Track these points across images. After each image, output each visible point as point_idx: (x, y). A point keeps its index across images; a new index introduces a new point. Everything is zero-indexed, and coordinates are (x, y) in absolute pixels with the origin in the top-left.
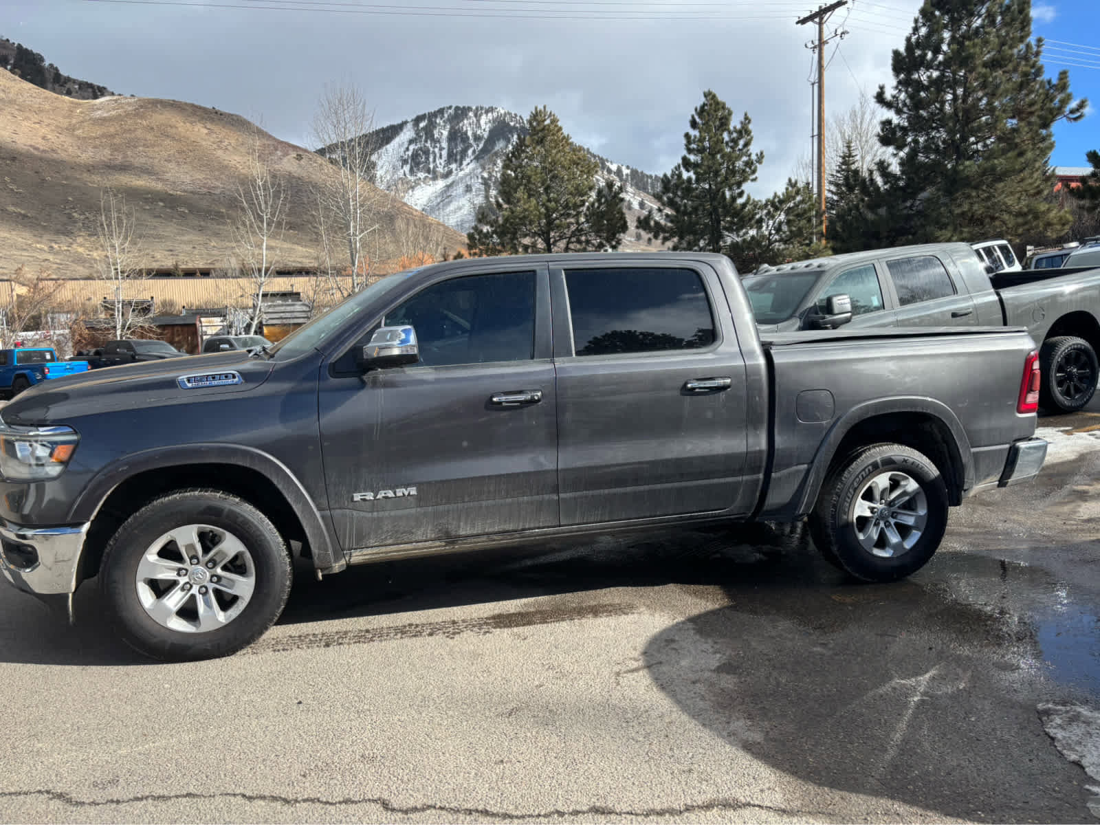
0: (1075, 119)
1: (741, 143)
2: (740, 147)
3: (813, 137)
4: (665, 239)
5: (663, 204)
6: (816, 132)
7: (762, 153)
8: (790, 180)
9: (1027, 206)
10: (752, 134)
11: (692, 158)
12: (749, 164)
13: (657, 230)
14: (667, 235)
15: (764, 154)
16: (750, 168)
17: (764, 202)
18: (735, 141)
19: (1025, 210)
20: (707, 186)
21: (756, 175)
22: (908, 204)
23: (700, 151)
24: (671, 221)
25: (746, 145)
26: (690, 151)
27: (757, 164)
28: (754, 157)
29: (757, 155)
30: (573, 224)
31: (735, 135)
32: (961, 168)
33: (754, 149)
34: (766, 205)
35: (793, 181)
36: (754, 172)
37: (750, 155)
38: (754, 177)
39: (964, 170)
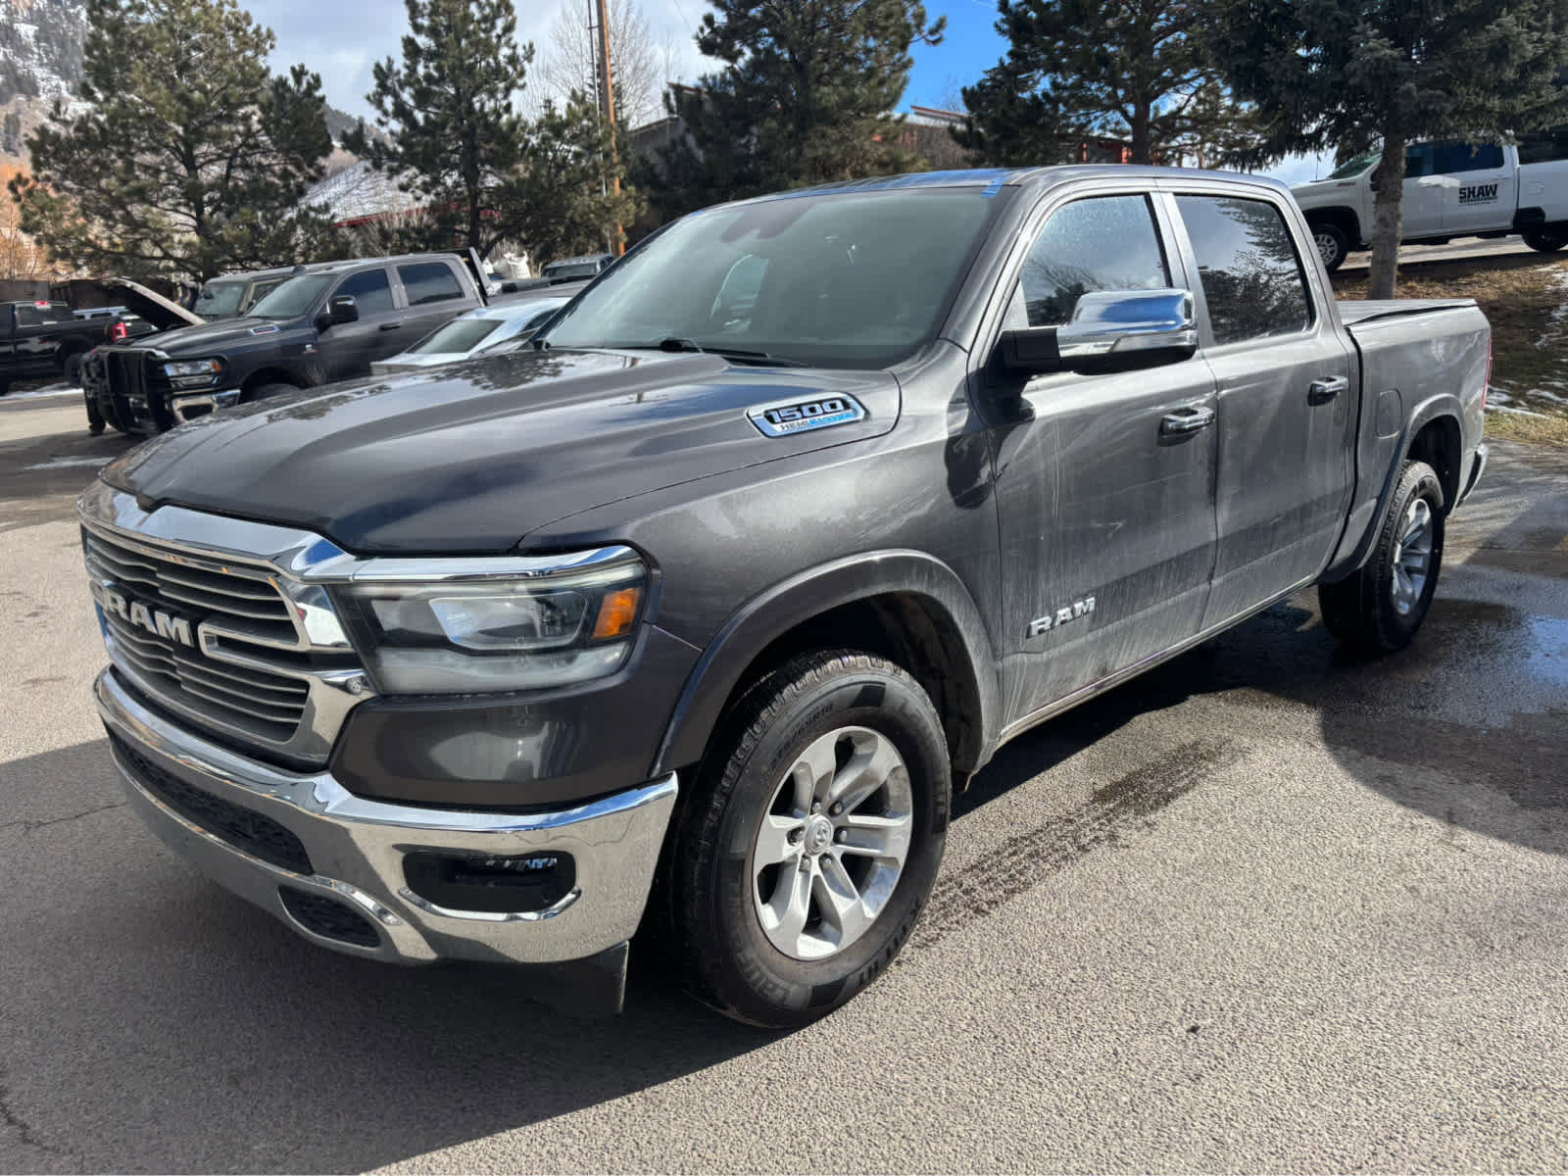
0: (935, 42)
1: (500, 23)
2: (499, 30)
3: (591, 28)
4: (393, 172)
5: (386, 113)
6: (595, 22)
7: (531, 46)
8: (574, 93)
9: (887, 153)
10: (515, 13)
11: (423, 41)
12: (513, 60)
13: (377, 157)
14: (395, 164)
15: (535, 47)
16: (515, 69)
17: (535, 124)
18: (490, 20)
19: (886, 158)
20: (452, 91)
21: (526, 79)
22: (743, 141)
23: (433, 32)
24: (401, 143)
25: (509, 28)
26: (418, 28)
27: (526, 63)
28: (520, 52)
29: (524, 47)
30: (238, 133)
31: (487, 10)
32: (818, 95)
33: (519, 37)
34: (539, 127)
35: (579, 93)
36: (522, 74)
37: (514, 47)
38: (520, 82)
39: (820, 99)
